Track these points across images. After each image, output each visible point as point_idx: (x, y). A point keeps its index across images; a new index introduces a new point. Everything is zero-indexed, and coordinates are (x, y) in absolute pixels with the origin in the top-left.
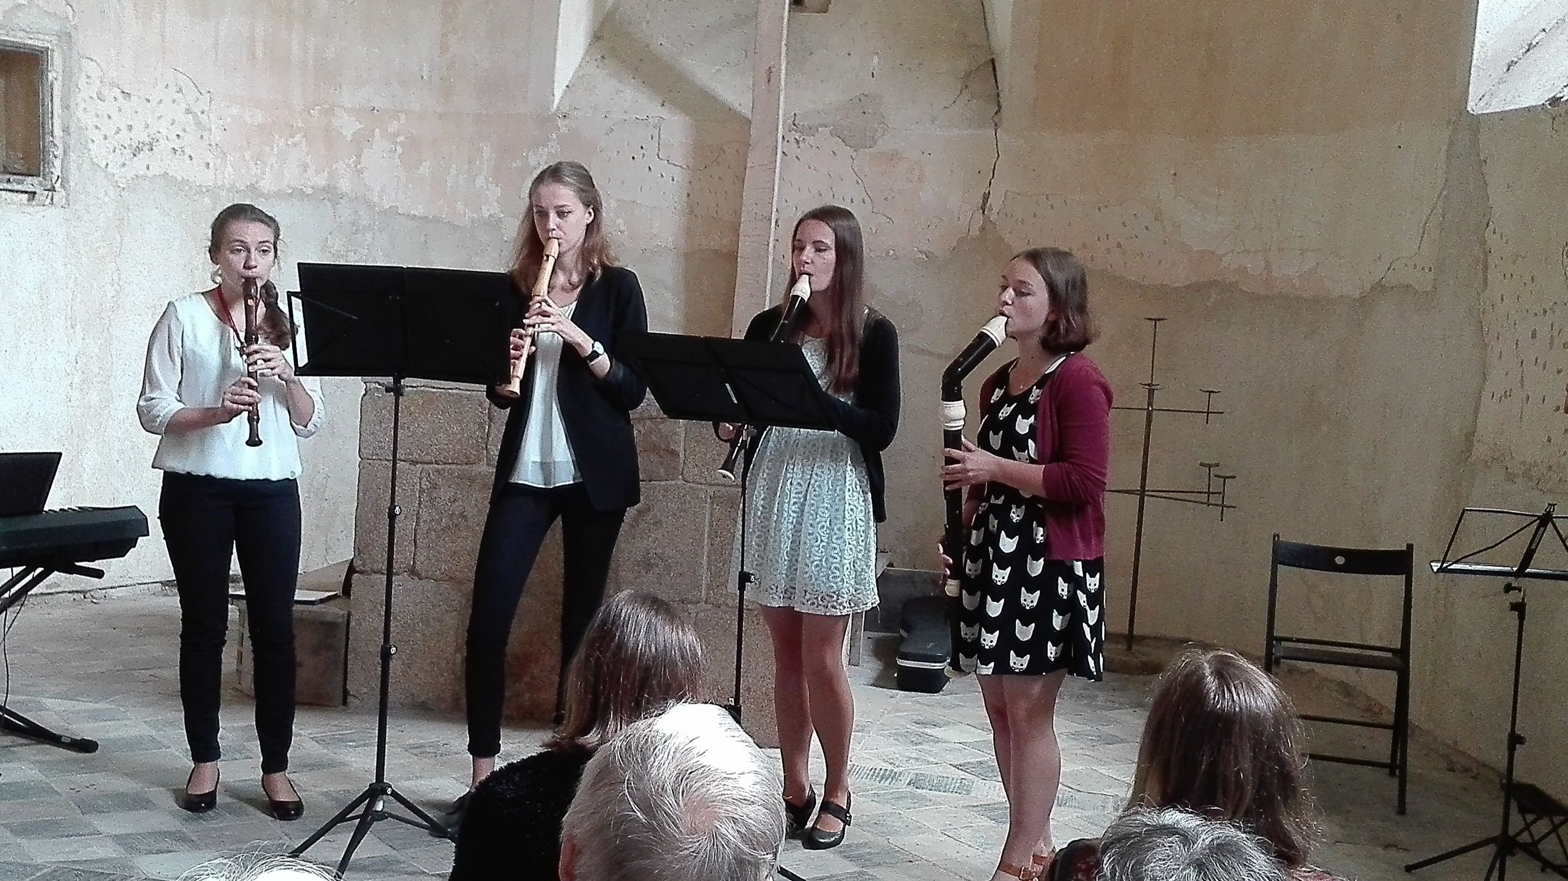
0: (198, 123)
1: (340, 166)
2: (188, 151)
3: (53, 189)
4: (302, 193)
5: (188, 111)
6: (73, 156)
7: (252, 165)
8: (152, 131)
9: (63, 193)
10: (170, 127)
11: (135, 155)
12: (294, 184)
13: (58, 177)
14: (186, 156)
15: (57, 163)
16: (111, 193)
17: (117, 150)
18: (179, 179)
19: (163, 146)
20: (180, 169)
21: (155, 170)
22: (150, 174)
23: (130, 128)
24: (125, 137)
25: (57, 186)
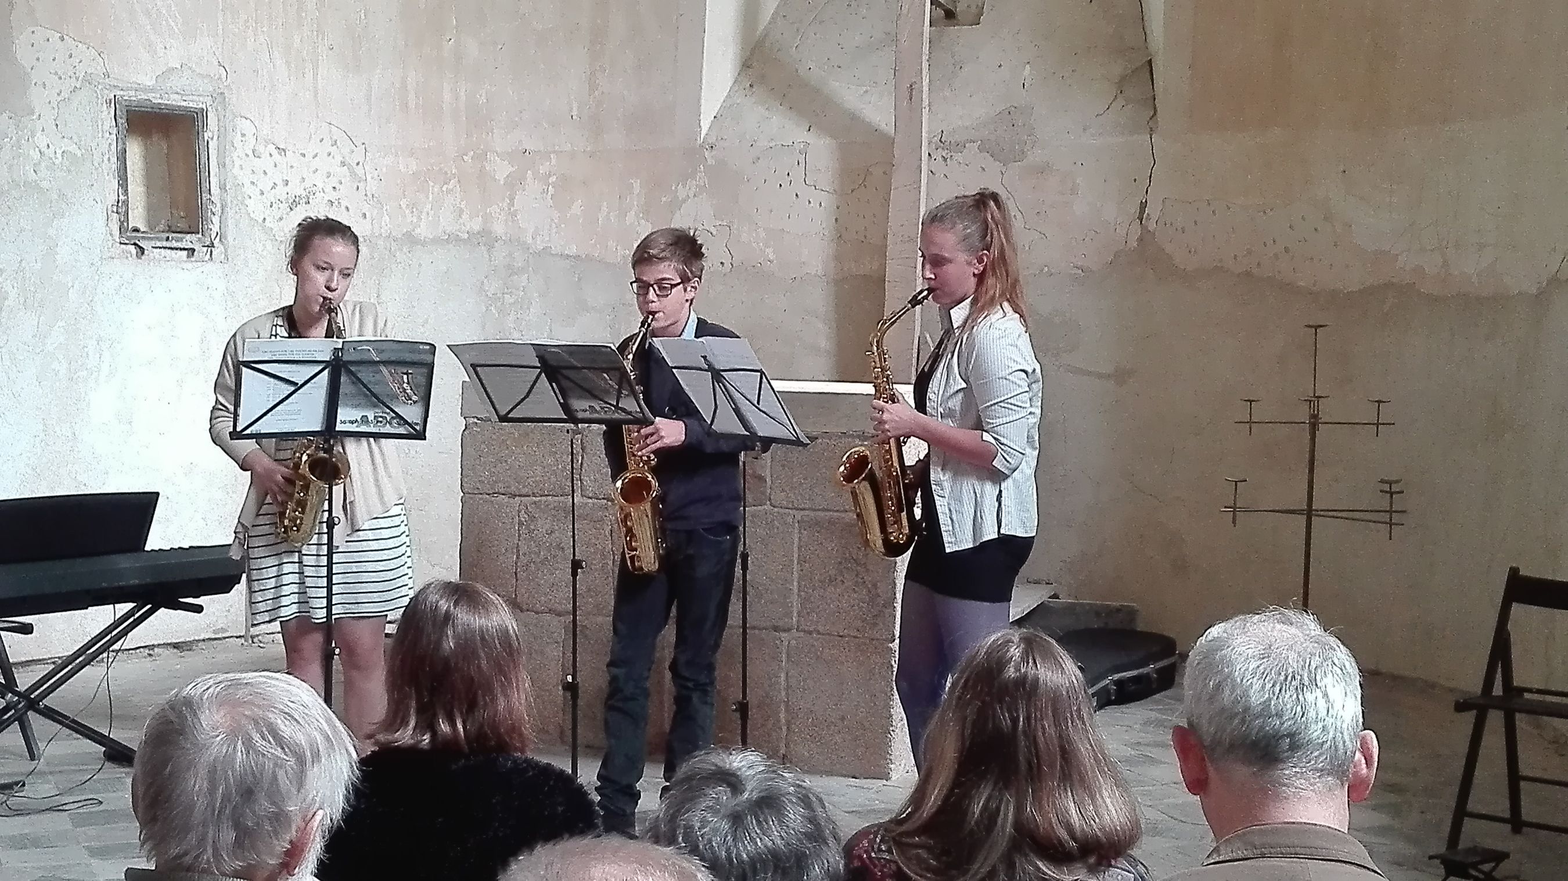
0: (352, 173)
1: (494, 209)
2: (344, 203)
3: (212, 245)
4: (458, 239)
5: (343, 164)
6: (230, 213)
7: (407, 212)
8: (308, 184)
9: (222, 249)
10: (326, 180)
11: (292, 209)
12: (449, 230)
13: (217, 233)
14: (343, 208)
15: (216, 219)
16: (270, 247)
17: (274, 205)
19: (320, 199)
23: (287, 183)
24: (281, 191)
25: (216, 242)
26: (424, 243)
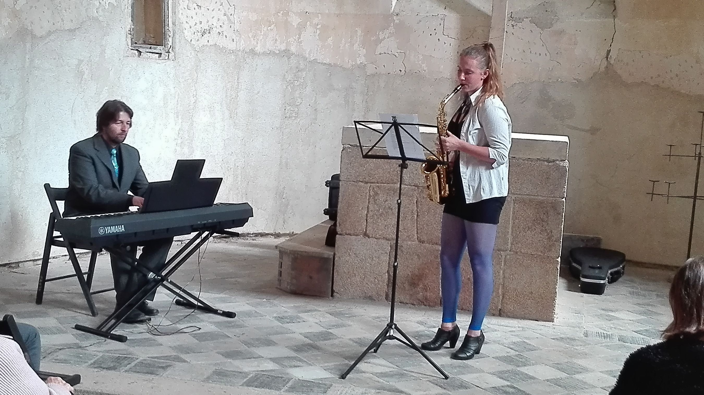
0: (229, 20)
1: (291, 40)
2: (225, 33)
3: (168, 52)
4: (275, 53)
5: (225, 15)
6: (177, 36)
7: (252, 40)
8: (210, 23)
9: (173, 54)
10: (218, 22)
11: (203, 35)
12: (270, 49)
13: (171, 46)
14: (224, 36)
15: (170, 39)
16: (193, 54)
17: (195, 33)
18: (221, 47)
19: (215, 31)
20: (222, 42)
21: (211, 43)
23: (201, 23)
24: (198, 27)
25: (170, 50)
26: (259, 55)
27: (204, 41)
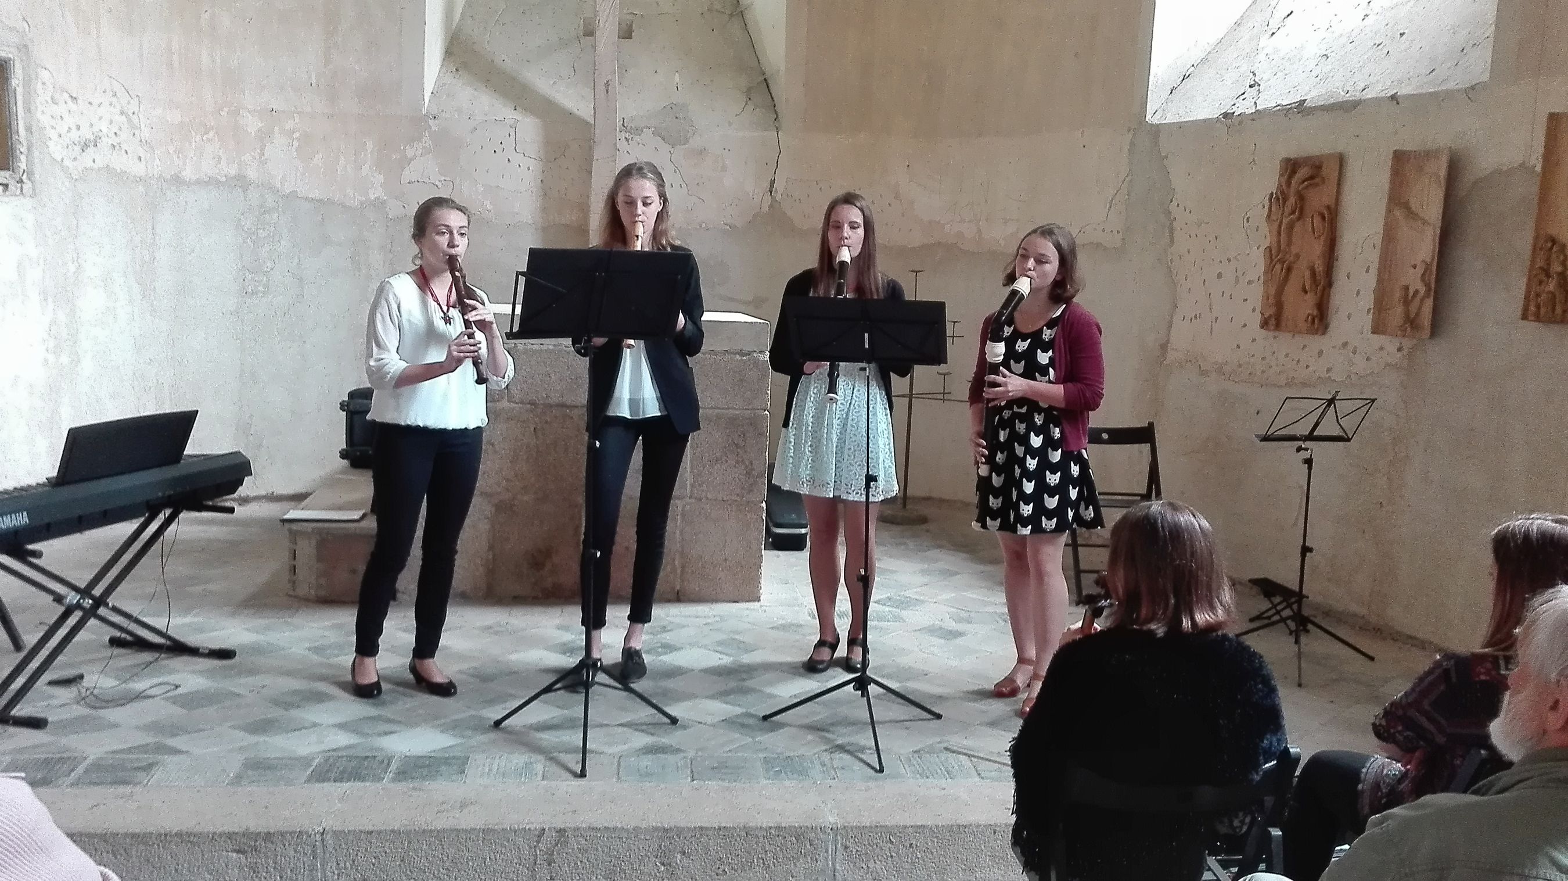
0: (130, 120)
1: (247, 157)
2: (124, 146)
3: (21, 181)
4: (218, 182)
5: (122, 113)
6: (36, 153)
7: (175, 157)
8: (95, 129)
9: (30, 184)
10: (109, 127)
11: (83, 151)
12: (210, 173)
13: (24, 171)
14: (123, 151)
15: (23, 158)
16: (67, 184)
17: (70, 147)
18: (119, 171)
19: (105, 142)
20: (119, 161)
21: (100, 163)
22: (95, 166)
23: (78, 128)
24: (74, 135)
25: (24, 178)
26: (189, 184)
27: (86, 160)
